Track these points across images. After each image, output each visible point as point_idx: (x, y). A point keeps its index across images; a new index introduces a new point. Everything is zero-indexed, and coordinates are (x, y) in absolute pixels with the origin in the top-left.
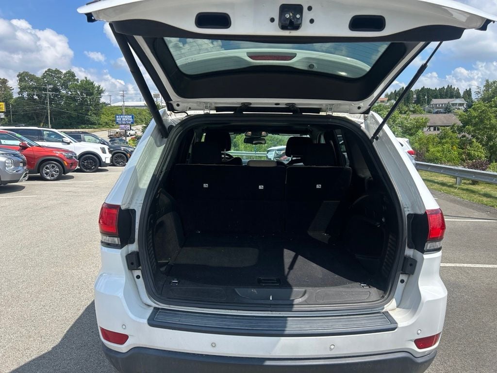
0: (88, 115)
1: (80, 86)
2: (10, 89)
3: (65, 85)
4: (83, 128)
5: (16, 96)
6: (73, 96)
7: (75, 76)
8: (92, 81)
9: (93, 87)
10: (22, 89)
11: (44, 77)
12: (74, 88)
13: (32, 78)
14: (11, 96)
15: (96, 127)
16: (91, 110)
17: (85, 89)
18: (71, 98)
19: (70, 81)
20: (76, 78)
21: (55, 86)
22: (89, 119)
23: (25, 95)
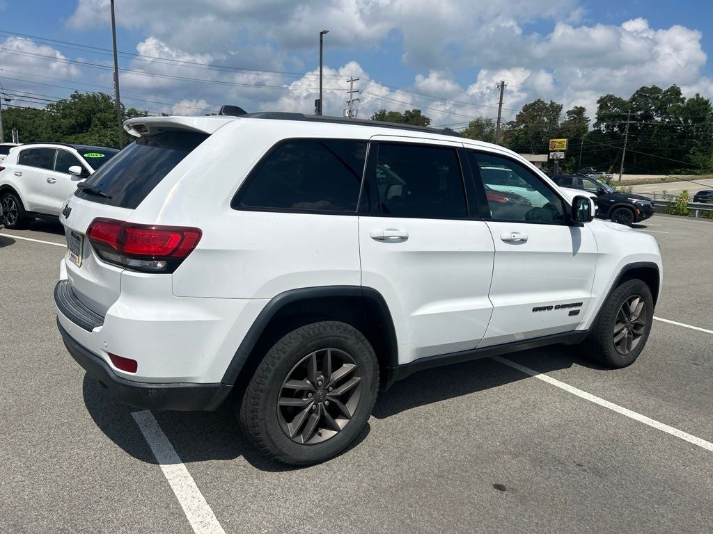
0: (689, 153)
1: (684, 109)
2: (587, 120)
3: (662, 109)
4: (676, 174)
5: (591, 129)
6: (670, 125)
7: (681, 94)
8: (706, 99)
9: (706, 109)
10: (601, 119)
11: (633, 99)
12: (674, 112)
13: (617, 102)
14: (585, 129)
15: (698, 172)
16: (696, 145)
17: (693, 112)
18: (666, 127)
19: (670, 103)
20: (681, 97)
21: (647, 111)
22: (690, 159)
23: (603, 127)
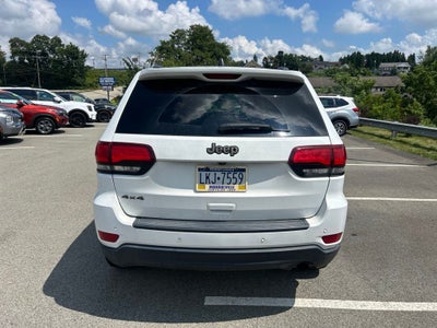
0: (74, 77)
1: (66, 51)
2: (3, 53)
3: (52, 50)
4: (70, 89)
5: (8, 60)
6: (59, 60)
7: (61, 42)
8: (76, 46)
9: (78, 52)
11: (33, 42)
12: (60, 52)
14: (4, 59)
16: (77, 73)
17: (71, 53)
19: (56, 46)
21: (43, 50)
22: (75, 81)
23: (17, 59)
